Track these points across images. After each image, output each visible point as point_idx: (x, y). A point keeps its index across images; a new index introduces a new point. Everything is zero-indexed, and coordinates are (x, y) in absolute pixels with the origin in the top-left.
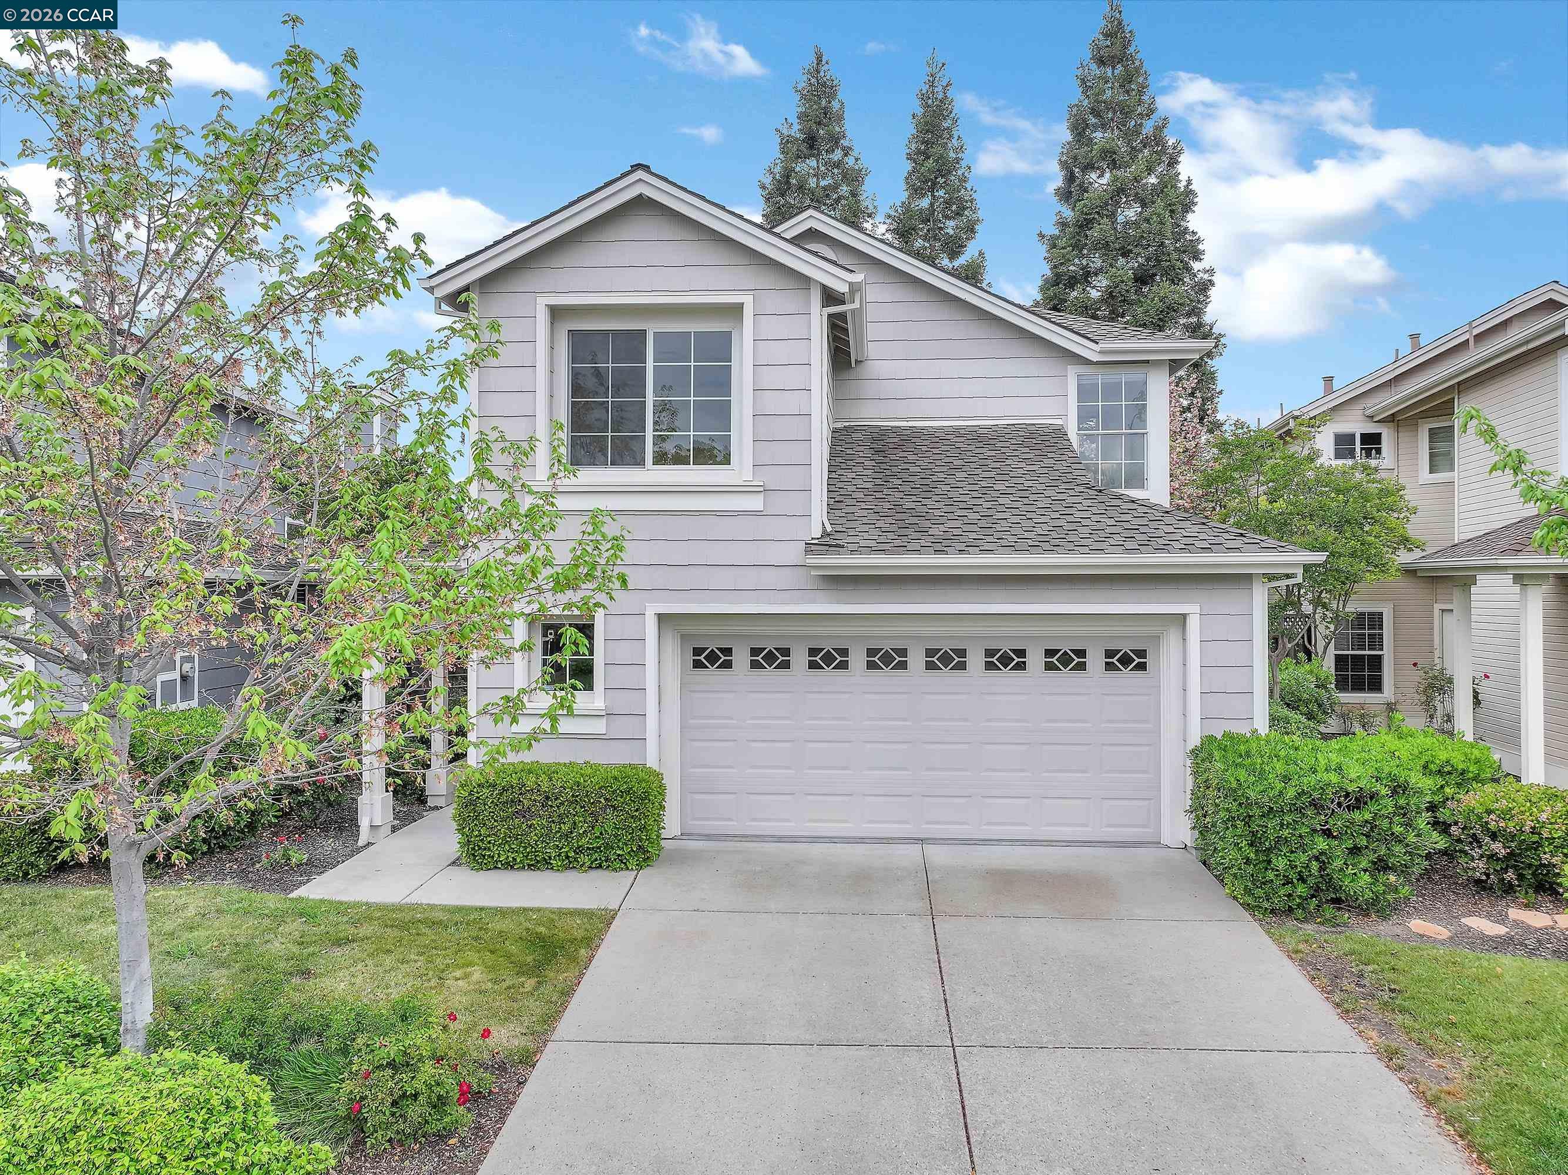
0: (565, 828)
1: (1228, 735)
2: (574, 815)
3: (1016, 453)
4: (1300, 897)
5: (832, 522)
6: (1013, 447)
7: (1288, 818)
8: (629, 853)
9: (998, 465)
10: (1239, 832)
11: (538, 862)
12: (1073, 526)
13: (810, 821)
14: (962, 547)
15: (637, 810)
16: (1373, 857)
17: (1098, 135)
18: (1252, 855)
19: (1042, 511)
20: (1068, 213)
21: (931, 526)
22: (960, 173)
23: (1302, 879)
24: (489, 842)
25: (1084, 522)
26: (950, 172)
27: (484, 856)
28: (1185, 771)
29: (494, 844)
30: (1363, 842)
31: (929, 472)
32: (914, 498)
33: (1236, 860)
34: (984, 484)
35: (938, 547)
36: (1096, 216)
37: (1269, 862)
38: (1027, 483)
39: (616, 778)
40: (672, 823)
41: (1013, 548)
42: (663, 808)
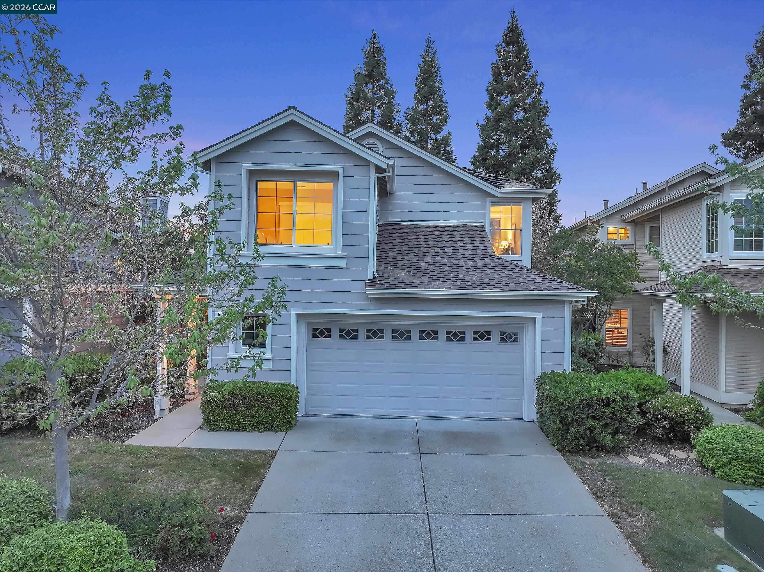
0: (253, 412)
1: (553, 372)
2: (257, 406)
3: (462, 239)
4: (581, 445)
5: (377, 272)
6: (461, 236)
7: (577, 411)
8: (282, 424)
9: (454, 245)
10: (556, 416)
11: (240, 428)
12: (486, 276)
13: (366, 408)
14: (436, 285)
15: (286, 404)
16: (613, 428)
17: (505, 78)
18: (561, 427)
19: (472, 268)
20: (491, 115)
21: (422, 274)
22: (440, 94)
23: (582, 437)
24: (217, 419)
25: (492, 274)
26: (436, 93)
27: (215, 425)
28: (534, 387)
29: (219, 420)
30: (609, 421)
31: (422, 248)
32: (415, 261)
33: (555, 429)
34: (447, 254)
35: (426, 285)
36: (503, 117)
37: (568, 430)
38: (467, 254)
39: (277, 390)
40: (302, 409)
41: (459, 287)
42: (298, 402)
